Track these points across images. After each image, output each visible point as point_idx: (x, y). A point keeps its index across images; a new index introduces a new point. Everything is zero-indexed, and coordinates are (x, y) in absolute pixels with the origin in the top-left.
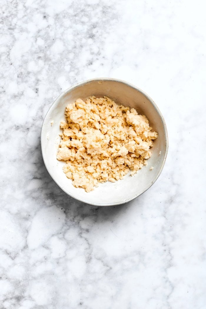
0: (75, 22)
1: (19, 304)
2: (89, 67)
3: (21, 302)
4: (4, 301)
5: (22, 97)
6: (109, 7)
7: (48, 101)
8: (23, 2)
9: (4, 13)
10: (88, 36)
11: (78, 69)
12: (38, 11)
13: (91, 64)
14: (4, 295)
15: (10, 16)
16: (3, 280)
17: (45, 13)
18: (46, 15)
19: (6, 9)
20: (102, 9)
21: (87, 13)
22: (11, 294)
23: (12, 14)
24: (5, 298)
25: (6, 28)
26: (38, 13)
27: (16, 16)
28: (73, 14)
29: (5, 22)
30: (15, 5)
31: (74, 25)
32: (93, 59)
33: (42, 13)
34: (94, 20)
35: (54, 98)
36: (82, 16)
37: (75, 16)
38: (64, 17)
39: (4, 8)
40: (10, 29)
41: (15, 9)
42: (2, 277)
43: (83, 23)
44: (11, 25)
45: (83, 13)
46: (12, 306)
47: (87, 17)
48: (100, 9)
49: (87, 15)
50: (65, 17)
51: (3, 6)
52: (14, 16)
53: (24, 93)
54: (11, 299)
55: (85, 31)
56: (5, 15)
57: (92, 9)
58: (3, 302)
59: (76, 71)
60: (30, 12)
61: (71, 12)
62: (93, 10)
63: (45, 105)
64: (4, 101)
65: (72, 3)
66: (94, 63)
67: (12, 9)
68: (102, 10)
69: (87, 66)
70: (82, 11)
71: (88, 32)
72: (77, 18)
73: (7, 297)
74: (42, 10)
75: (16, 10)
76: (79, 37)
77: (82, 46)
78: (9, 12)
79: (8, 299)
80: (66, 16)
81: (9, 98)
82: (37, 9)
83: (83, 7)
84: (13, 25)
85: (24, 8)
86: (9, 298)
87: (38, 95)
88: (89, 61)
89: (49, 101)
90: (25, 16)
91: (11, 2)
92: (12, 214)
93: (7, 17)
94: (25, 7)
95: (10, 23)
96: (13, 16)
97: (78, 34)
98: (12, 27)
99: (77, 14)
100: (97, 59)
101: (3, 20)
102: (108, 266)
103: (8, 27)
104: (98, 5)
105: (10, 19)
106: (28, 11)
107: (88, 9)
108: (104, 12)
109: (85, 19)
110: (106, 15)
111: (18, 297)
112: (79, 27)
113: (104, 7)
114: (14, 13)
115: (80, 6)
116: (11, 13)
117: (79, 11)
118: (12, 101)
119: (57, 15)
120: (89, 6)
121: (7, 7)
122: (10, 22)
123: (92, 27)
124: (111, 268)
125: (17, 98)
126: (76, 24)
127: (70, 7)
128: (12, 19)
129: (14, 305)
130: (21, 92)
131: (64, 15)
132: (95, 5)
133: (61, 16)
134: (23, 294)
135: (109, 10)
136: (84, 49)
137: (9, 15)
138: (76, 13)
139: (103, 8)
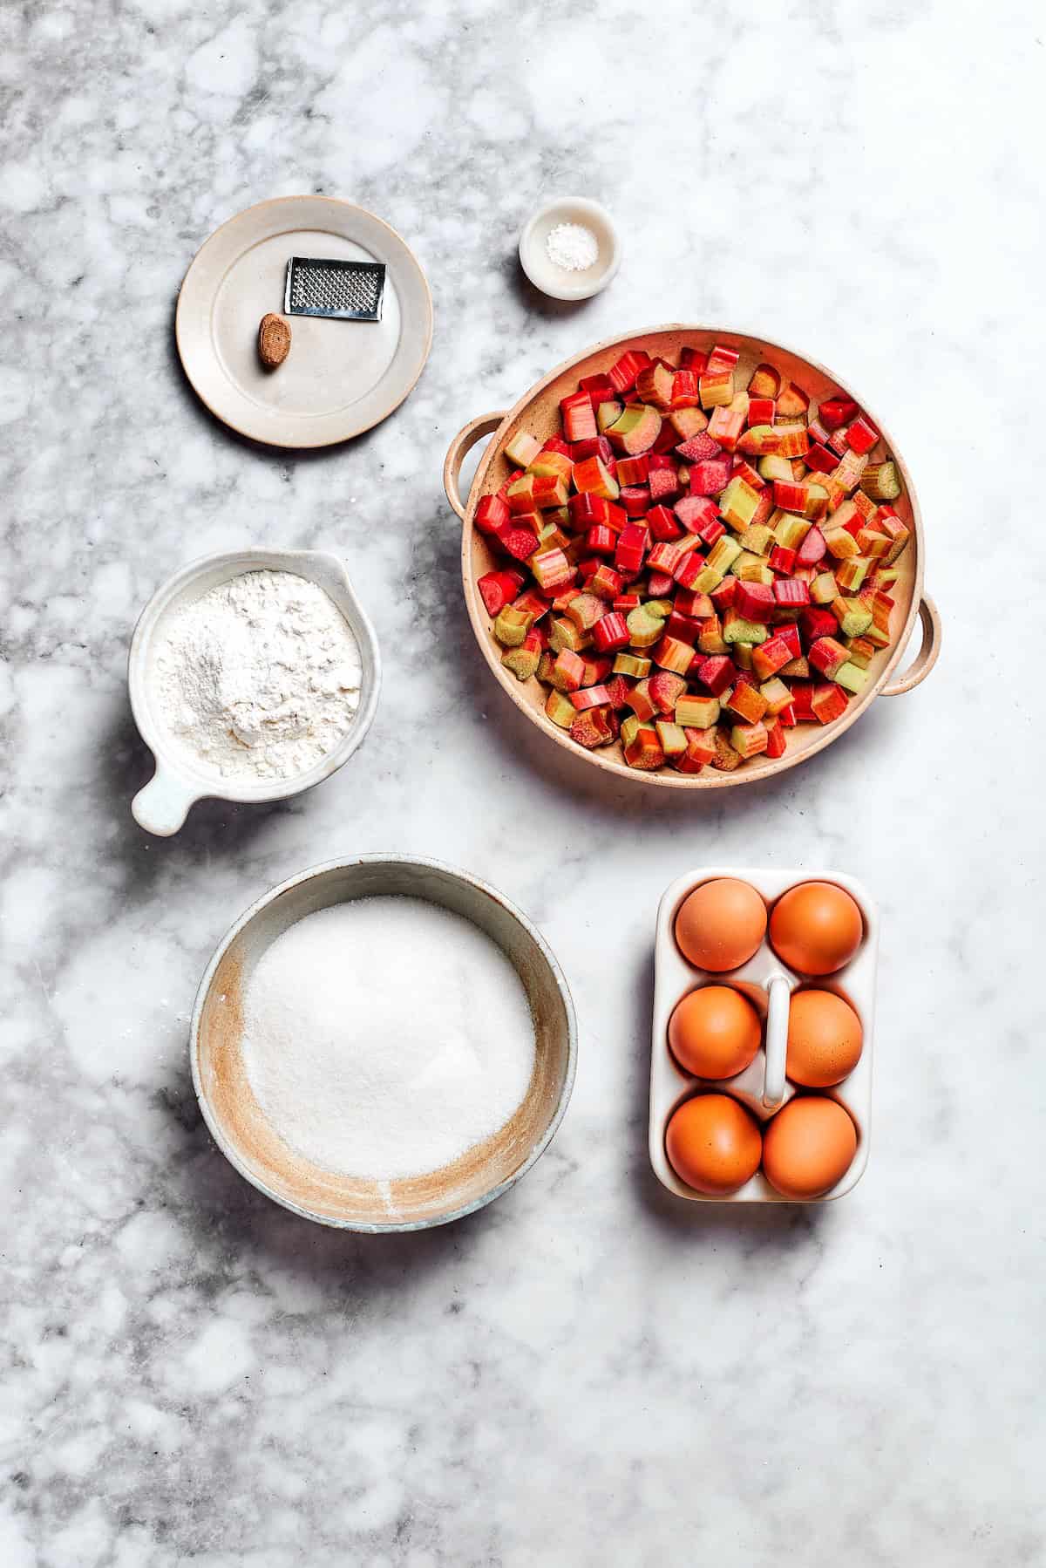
0: (438, 211)
1: (212, 1310)
2: (491, 381)
3: (218, 1302)
4: (151, 1297)
5: (232, 496)
6: (567, 151)
7: (331, 515)
8: (236, 135)
9: (160, 174)
10: (485, 263)
11: (446, 389)
12: (294, 166)
13: (499, 370)
14: (153, 1271)
15: (185, 187)
16: (148, 1211)
17: (318, 175)
18: (327, 183)
19: (170, 161)
20: (538, 159)
21: (483, 176)
22: (178, 1270)
23: (194, 181)
24: (158, 1283)
25: (170, 232)
26: (293, 175)
27: (207, 185)
28: (429, 178)
29: (163, 208)
30: (205, 145)
31: (433, 222)
32: (503, 351)
33: (309, 174)
34: (511, 202)
35: (353, 500)
36: (464, 186)
37: (437, 185)
38: (394, 189)
39: (161, 159)
40: (185, 236)
41: (206, 160)
42: (146, 1201)
43: (466, 212)
44: (188, 221)
45: (465, 176)
46: (184, 1316)
47: (481, 190)
48: (534, 158)
49: (482, 183)
50: (399, 192)
51: (159, 147)
52: (200, 187)
53: (238, 484)
54: (181, 1287)
55: (476, 242)
56: (165, 182)
57: (501, 159)
58: (147, 1299)
59: (440, 398)
60: (263, 173)
61: (420, 169)
62: (507, 161)
63: (319, 528)
64: (162, 512)
65: (424, 138)
66: (507, 368)
67: (194, 159)
68: (541, 163)
69: (482, 378)
70: (463, 167)
71: (484, 248)
72: (443, 194)
73: (166, 1281)
74: (310, 163)
75: (210, 165)
76: (452, 265)
77: (461, 303)
78: (183, 172)
79: (169, 1287)
80: (402, 186)
81: (181, 499)
82: (289, 160)
83: (465, 152)
84: (198, 220)
85: (240, 158)
86: (172, 1284)
87: (293, 491)
88: (491, 358)
89: (335, 514)
90: (245, 186)
91: (190, 135)
92: (189, 951)
93: (173, 190)
94: (241, 150)
95: (183, 215)
96: (196, 188)
97: (447, 256)
98: (192, 229)
99: (443, 178)
100: (523, 352)
101: (157, 200)
102: (561, 1157)
103: (177, 231)
104: (524, 143)
105: (186, 198)
106: (256, 168)
107: (488, 160)
108: (546, 171)
109: (475, 199)
110: (553, 185)
111: (209, 1280)
112: (451, 228)
113: (549, 151)
114: (202, 174)
115: (452, 150)
116: (189, 176)
117: (452, 165)
118: (193, 512)
119: (367, 182)
120: (490, 146)
121: (174, 151)
122: (186, 208)
123: (503, 227)
124: (574, 1166)
125: (211, 499)
126: (441, 217)
127: (418, 152)
128: (194, 197)
129: (193, 1310)
130: (229, 478)
131: (392, 182)
132: (511, 142)
133: (382, 188)
134: (226, 1269)
135: (568, 163)
136: (470, 314)
137: (182, 182)
138: (438, 175)
139: (544, 157)
